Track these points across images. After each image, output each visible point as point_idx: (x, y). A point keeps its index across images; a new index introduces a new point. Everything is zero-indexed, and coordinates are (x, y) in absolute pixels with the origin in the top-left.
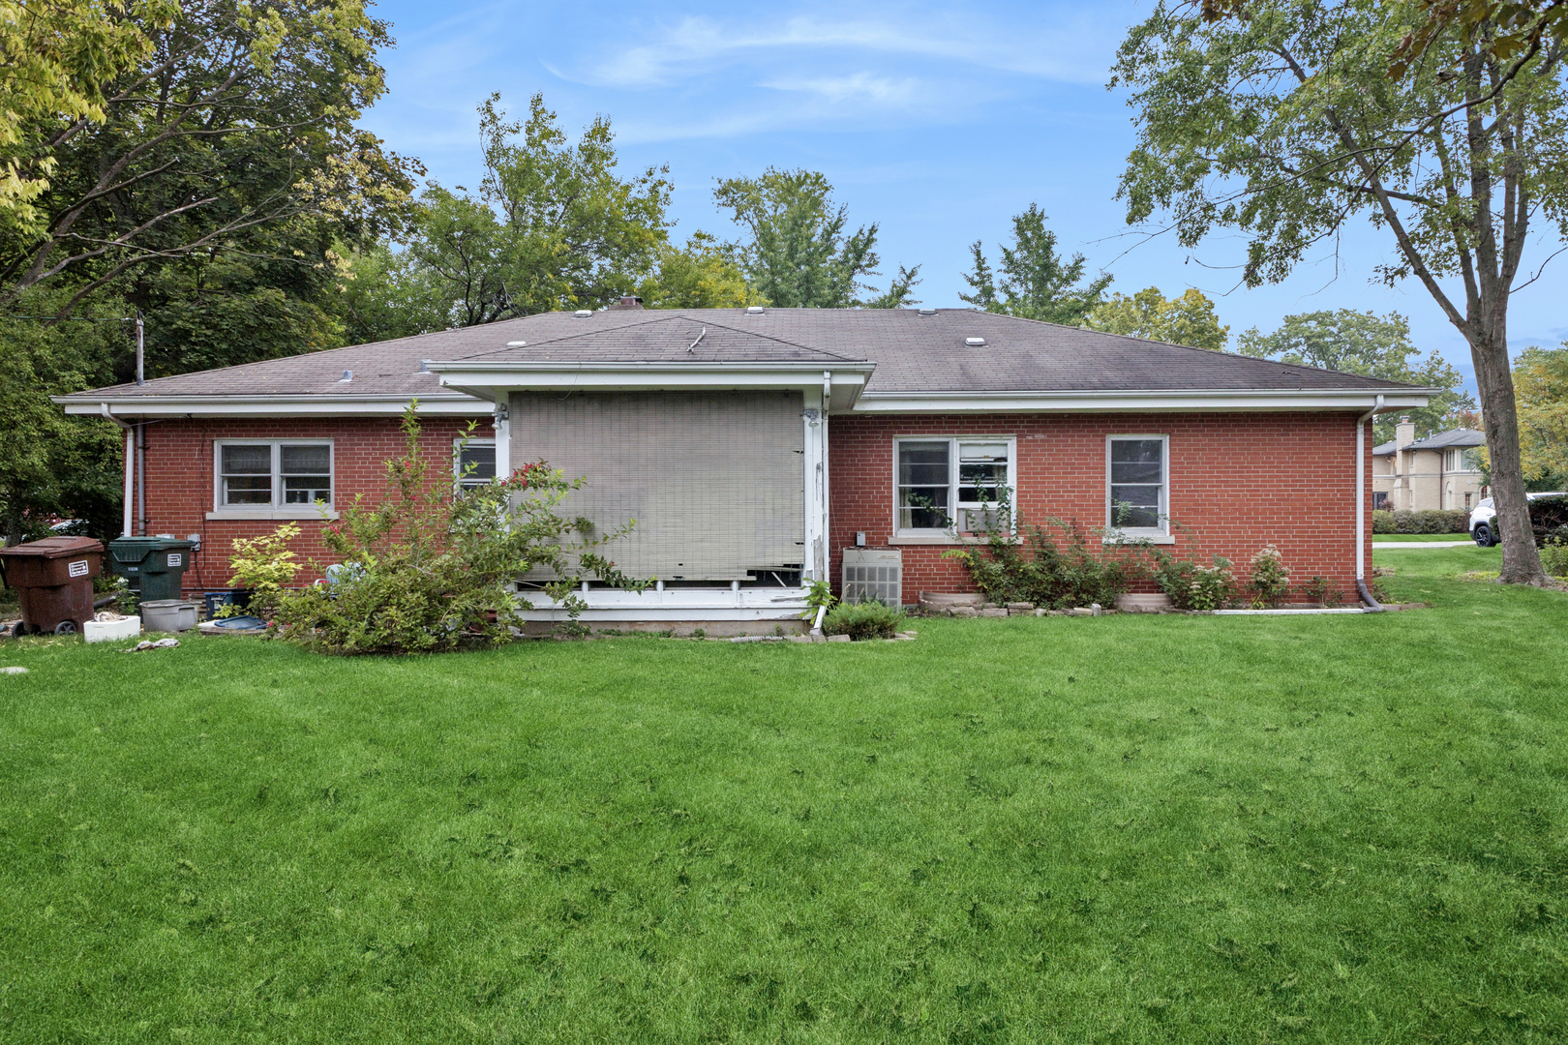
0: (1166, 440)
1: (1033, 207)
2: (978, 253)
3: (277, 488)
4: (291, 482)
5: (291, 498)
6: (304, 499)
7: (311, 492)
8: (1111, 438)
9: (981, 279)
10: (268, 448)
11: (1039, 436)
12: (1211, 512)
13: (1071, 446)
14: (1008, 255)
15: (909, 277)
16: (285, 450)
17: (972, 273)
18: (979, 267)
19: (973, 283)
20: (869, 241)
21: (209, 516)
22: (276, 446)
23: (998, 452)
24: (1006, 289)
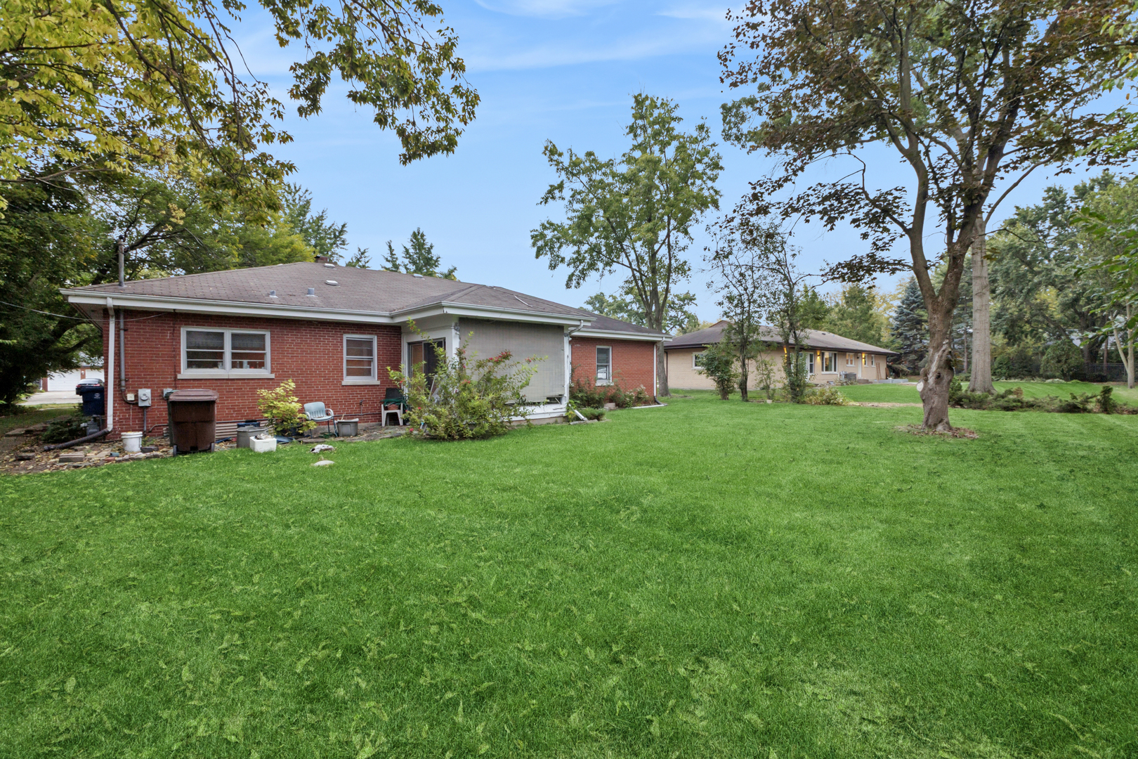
1: (419, 229)
2: (390, 247)
3: (228, 358)
4: (234, 355)
5: (234, 365)
6: (241, 366)
7: (245, 361)
9: (392, 259)
10: (222, 334)
14: (407, 251)
15: (363, 253)
16: (234, 336)
17: (388, 255)
18: (392, 254)
19: (387, 260)
20: (341, 232)
21: (179, 377)
22: (228, 333)
24: (405, 266)
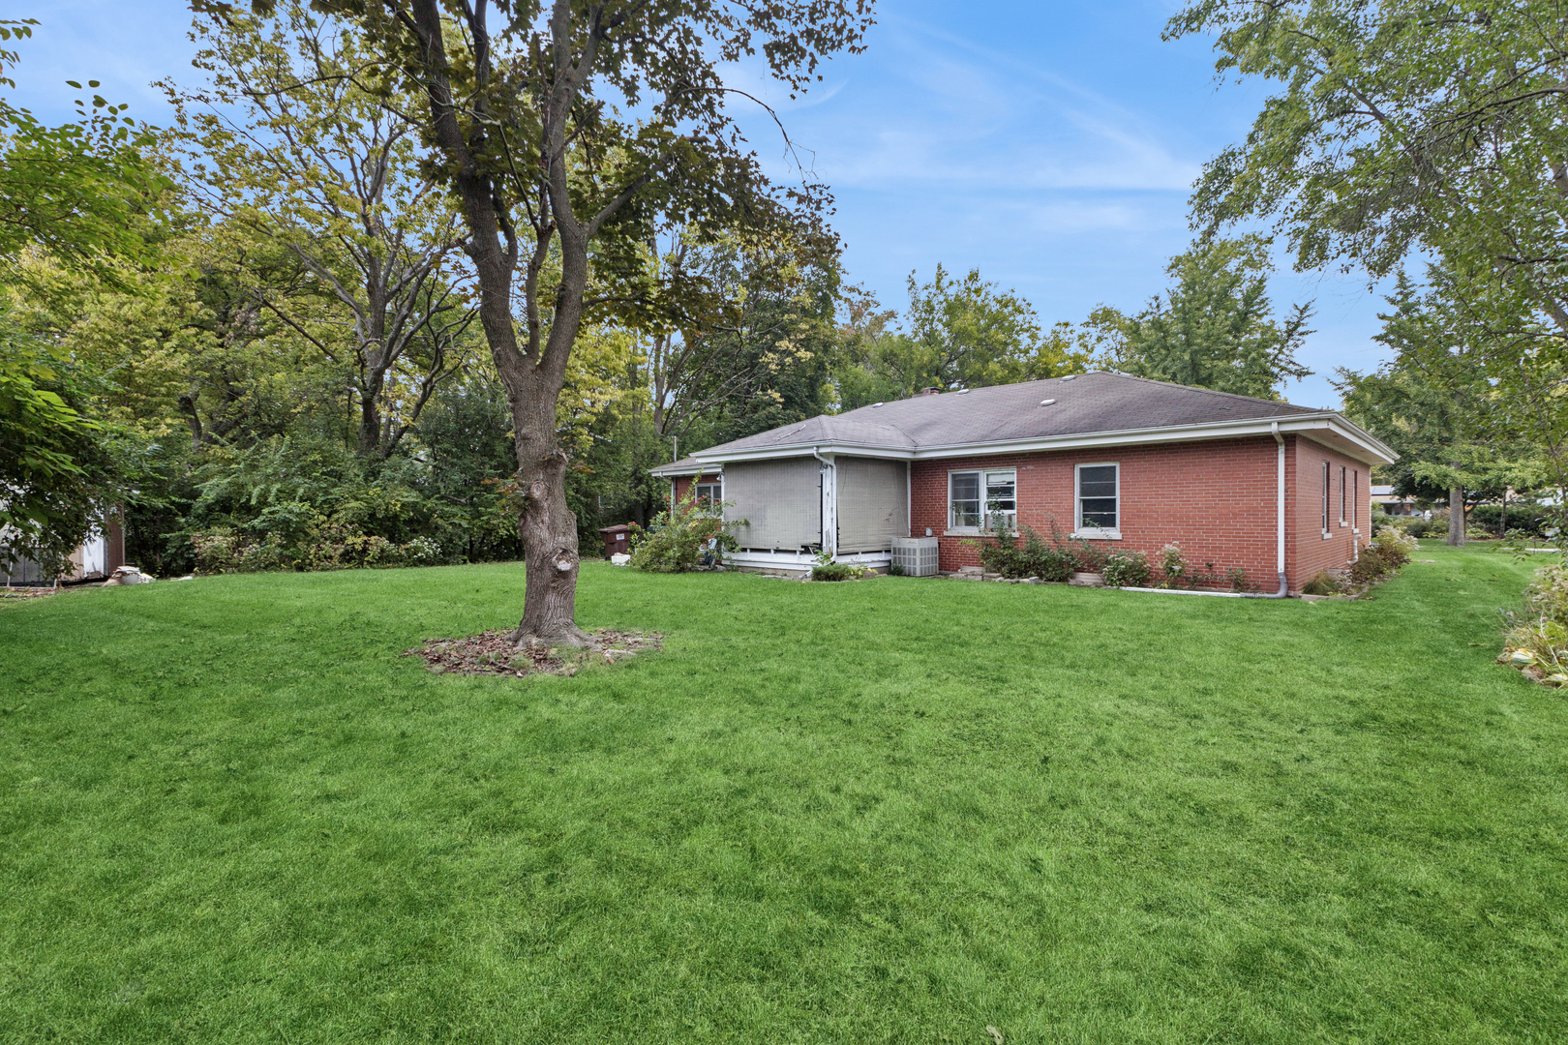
0: (1117, 465)
8: (1078, 467)
11: (1030, 467)
12: (1151, 517)
13: (1053, 472)
23: (1009, 478)
